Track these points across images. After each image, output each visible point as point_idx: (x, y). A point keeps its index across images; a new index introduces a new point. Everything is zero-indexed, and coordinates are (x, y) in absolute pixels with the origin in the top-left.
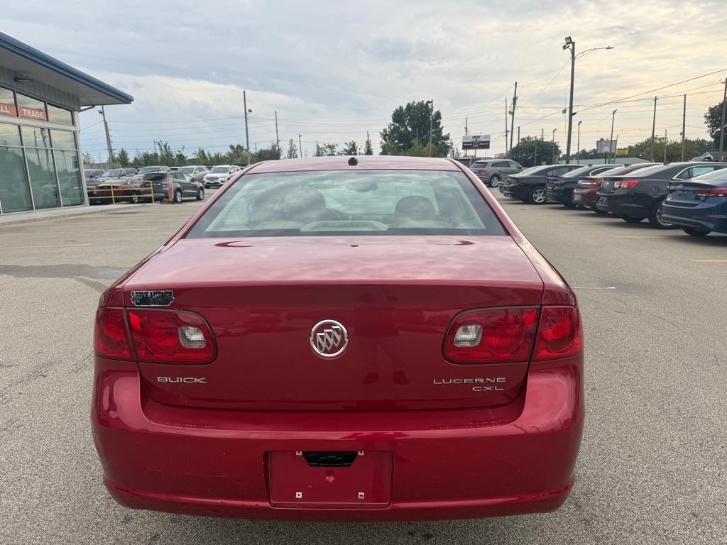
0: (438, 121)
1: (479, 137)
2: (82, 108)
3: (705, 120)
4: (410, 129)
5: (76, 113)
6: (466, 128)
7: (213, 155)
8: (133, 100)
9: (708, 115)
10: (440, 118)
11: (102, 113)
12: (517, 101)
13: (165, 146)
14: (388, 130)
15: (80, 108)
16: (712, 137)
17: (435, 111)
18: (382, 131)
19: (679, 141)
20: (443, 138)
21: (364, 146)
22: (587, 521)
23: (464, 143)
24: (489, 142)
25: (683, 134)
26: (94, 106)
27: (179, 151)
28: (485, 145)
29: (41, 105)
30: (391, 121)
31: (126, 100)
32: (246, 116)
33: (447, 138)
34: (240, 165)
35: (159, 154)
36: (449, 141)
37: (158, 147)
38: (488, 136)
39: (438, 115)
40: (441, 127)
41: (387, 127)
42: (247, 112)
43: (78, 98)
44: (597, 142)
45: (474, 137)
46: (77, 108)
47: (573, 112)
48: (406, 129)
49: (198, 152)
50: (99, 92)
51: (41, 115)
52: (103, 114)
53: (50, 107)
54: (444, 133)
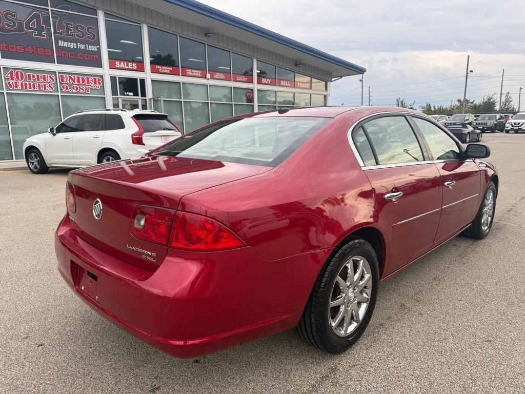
5: (329, 83)
7: (437, 108)
8: (365, 71)
11: (361, 81)
13: (402, 102)
15: (331, 79)
26: (341, 77)
27: (411, 106)
29: (309, 78)
31: (361, 71)
32: (467, 76)
34: (448, 115)
42: (469, 72)
43: (331, 73)
46: (329, 80)
49: (425, 106)
50: (342, 68)
51: (308, 86)
53: (314, 80)
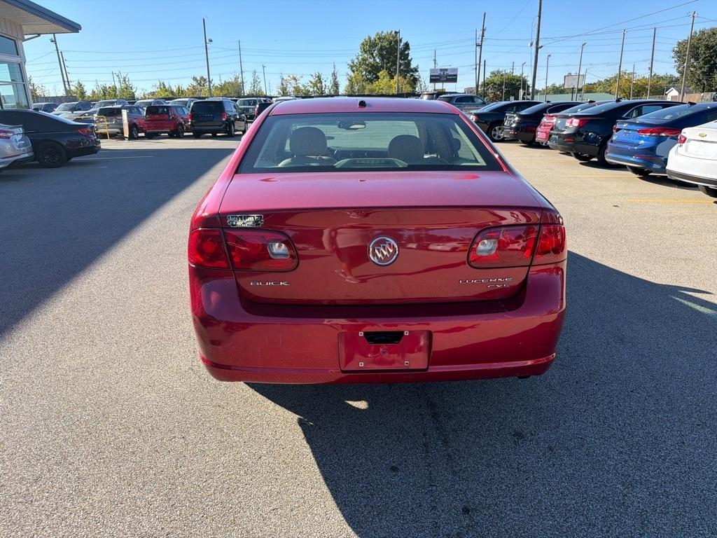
0: (407, 52)
1: (446, 70)
2: (26, 37)
3: (673, 54)
4: (378, 60)
5: (19, 42)
6: (435, 60)
7: (174, 88)
8: (81, 29)
9: (676, 49)
10: (409, 49)
11: (54, 41)
12: (485, 33)
13: (124, 78)
14: (356, 61)
15: (24, 37)
16: (679, 72)
17: (404, 41)
18: (350, 63)
19: (647, 76)
20: (412, 71)
21: (331, 78)
22: (450, 456)
23: (431, 76)
24: (456, 75)
25: (651, 69)
26: (39, 35)
28: (453, 79)
30: (359, 52)
31: (75, 28)
32: (206, 46)
33: (416, 70)
35: (118, 86)
36: (417, 74)
37: (116, 79)
38: (456, 70)
39: (407, 46)
40: (409, 58)
41: (354, 58)
42: (208, 41)
43: (20, 26)
44: (565, 77)
45: (441, 70)
46: (20, 37)
47: (540, 45)
48: (375, 60)
49: (158, 84)
52: (56, 43)
54: (413, 66)
